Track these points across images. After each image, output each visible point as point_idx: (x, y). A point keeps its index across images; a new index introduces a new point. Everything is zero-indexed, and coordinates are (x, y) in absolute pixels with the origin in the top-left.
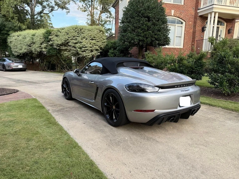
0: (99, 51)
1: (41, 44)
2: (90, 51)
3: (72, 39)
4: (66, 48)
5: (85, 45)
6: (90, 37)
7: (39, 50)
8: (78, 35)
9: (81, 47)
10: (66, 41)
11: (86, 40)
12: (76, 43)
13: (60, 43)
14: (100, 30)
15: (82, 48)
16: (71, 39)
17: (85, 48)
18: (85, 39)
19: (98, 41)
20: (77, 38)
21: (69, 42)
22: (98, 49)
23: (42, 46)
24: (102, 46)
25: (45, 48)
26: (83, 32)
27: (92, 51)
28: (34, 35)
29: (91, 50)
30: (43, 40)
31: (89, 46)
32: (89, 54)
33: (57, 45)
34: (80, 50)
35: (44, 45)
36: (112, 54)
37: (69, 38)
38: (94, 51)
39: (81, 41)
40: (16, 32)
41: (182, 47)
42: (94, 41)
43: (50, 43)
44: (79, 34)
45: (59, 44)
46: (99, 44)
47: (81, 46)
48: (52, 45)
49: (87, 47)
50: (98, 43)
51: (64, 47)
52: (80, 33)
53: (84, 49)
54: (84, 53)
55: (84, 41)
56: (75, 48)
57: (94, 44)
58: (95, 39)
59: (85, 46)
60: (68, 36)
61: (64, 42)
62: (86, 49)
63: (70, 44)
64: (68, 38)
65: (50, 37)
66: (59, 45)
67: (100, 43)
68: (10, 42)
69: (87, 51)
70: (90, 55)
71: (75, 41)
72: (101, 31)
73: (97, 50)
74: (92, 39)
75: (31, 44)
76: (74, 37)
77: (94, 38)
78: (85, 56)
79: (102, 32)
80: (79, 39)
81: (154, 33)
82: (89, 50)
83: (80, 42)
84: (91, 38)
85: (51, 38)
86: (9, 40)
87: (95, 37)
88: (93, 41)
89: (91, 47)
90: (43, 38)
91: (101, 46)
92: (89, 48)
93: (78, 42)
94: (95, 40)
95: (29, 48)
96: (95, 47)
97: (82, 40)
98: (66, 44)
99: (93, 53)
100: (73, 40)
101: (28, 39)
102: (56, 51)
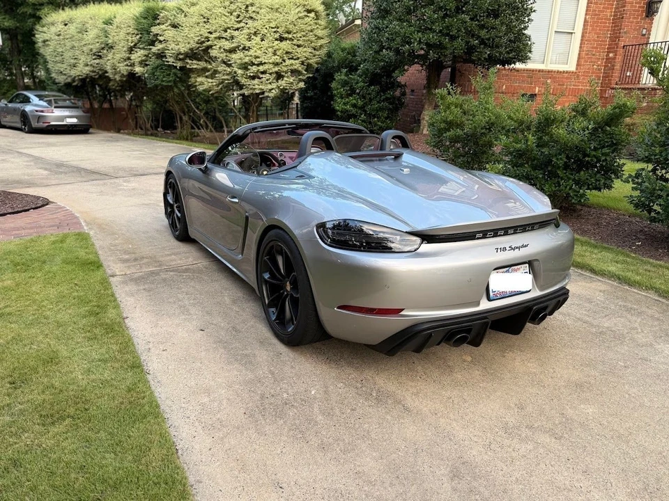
0: (301, 77)
1: (131, 50)
2: (274, 76)
3: (220, 38)
4: (202, 64)
5: (259, 57)
6: (275, 30)
7: (123, 68)
8: (239, 26)
9: (246, 63)
10: (203, 42)
11: (262, 40)
12: (232, 51)
13: (184, 48)
14: (308, 7)
15: (249, 67)
16: (216, 38)
17: (258, 65)
18: (258, 39)
19: (300, 42)
20: (236, 33)
21: (210, 47)
22: (300, 69)
23: (133, 57)
24: (311, 61)
25: (143, 63)
26: (253, 15)
27: (279, 76)
28: (108, 22)
29: (277, 73)
30: (136, 39)
31: (270, 61)
32: (270, 87)
33: (177, 56)
34: (243, 73)
35: (138, 55)
36: (343, 86)
37: (211, 33)
38: (288, 77)
39: (248, 44)
40: (61, 11)
41: (572, 67)
42: (285, 45)
43: (154, 49)
44: (240, 22)
45: (180, 54)
46: (303, 53)
47: (247, 60)
48: (161, 56)
49: (265, 63)
50: (299, 50)
51: (198, 62)
52: (245, 17)
53: (254, 69)
54: (256, 81)
55: (256, 44)
56: (229, 66)
57: (287, 53)
58: (290, 36)
59: (258, 60)
60: (207, 27)
61: (194, 45)
62: (261, 68)
63: (213, 53)
64: (207, 35)
65: (155, 30)
66: (181, 57)
67: (305, 49)
68: (44, 41)
69: (263, 76)
70: (272, 89)
71: (228, 45)
72: (309, 11)
73: (294, 72)
74: (281, 39)
75: (103, 49)
76: (226, 31)
77: (286, 35)
78: (257, 91)
79: (312, 15)
80: (241, 38)
81: (477, 20)
82: (271, 74)
83: (244, 48)
84: (277, 36)
85: (159, 32)
86: (39, 37)
87: (289, 32)
88: (284, 43)
89: (276, 64)
90: (136, 32)
91: (308, 59)
92: (271, 66)
93: (238, 47)
94: (291, 39)
95: (97, 61)
96: (288, 62)
97: (249, 39)
98: (201, 52)
99: (282, 83)
100: (224, 40)
101: (92, 34)
102: (175, 74)
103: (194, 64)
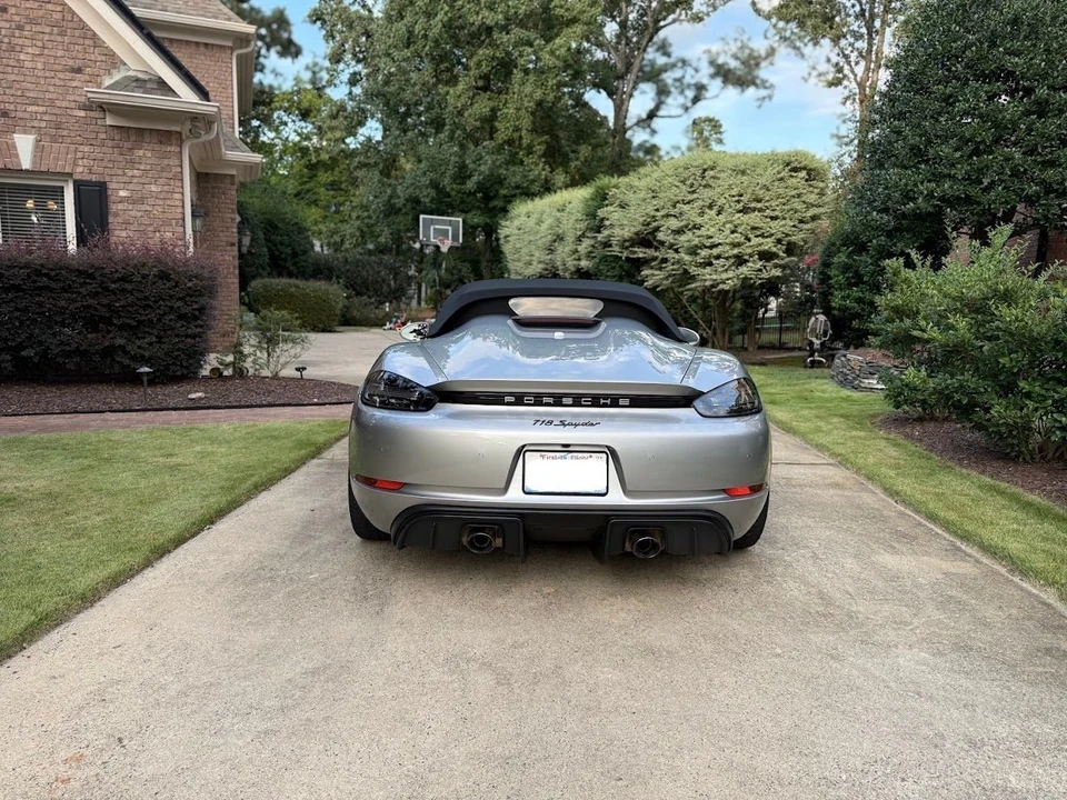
0: (776, 261)
1: (579, 239)
2: (733, 260)
3: (668, 216)
4: (651, 252)
5: (711, 237)
6: (736, 198)
7: (571, 264)
8: (690, 197)
9: (696, 246)
10: (648, 224)
11: (719, 213)
12: (679, 232)
13: (627, 233)
14: (795, 164)
15: (699, 251)
16: (663, 216)
17: (711, 247)
18: (713, 212)
19: (776, 213)
20: (686, 208)
21: (657, 229)
22: (774, 249)
23: (580, 248)
24: (793, 239)
25: (589, 255)
26: (711, 182)
27: (740, 261)
28: (561, 210)
29: (736, 256)
30: (583, 226)
31: (727, 241)
32: (724, 276)
33: (624, 244)
34: (690, 259)
35: (584, 247)
36: (843, 273)
37: (657, 210)
38: (754, 262)
39: (699, 220)
40: (529, 202)
42: (753, 219)
43: (600, 237)
44: (694, 192)
45: (625, 241)
46: (776, 227)
47: (696, 241)
48: (607, 244)
49: (720, 244)
50: (774, 224)
51: (644, 250)
52: (700, 185)
53: (704, 253)
54: (708, 269)
55: (710, 219)
56: (676, 251)
57: (754, 228)
58: (759, 205)
59: (710, 240)
60: (655, 203)
61: (640, 228)
62: (715, 252)
63: (661, 236)
64: (652, 213)
65: (601, 213)
66: (627, 244)
67: (783, 222)
68: (507, 237)
69: (717, 262)
70: (728, 279)
71: (674, 223)
72: (795, 170)
73: (766, 256)
74: (745, 210)
75: (555, 241)
76: (674, 206)
77: (753, 205)
78: (708, 283)
79: (803, 174)
80: (691, 212)
82: (727, 258)
83: (694, 227)
84: (740, 206)
85: (606, 215)
86: (502, 232)
87: (759, 201)
88: (753, 215)
89: (735, 245)
90: (584, 217)
91: (787, 235)
92: (728, 248)
93: (686, 226)
94: (760, 210)
95: (549, 257)
96: (755, 241)
97: (702, 214)
98: (646, 239)
99: (744, 270)
100: (673, 218)
101: (549, 221)
102: (621, 267)
103: (641, 253)
